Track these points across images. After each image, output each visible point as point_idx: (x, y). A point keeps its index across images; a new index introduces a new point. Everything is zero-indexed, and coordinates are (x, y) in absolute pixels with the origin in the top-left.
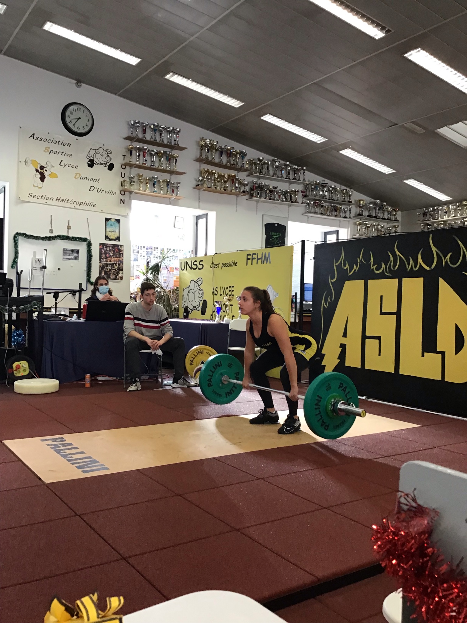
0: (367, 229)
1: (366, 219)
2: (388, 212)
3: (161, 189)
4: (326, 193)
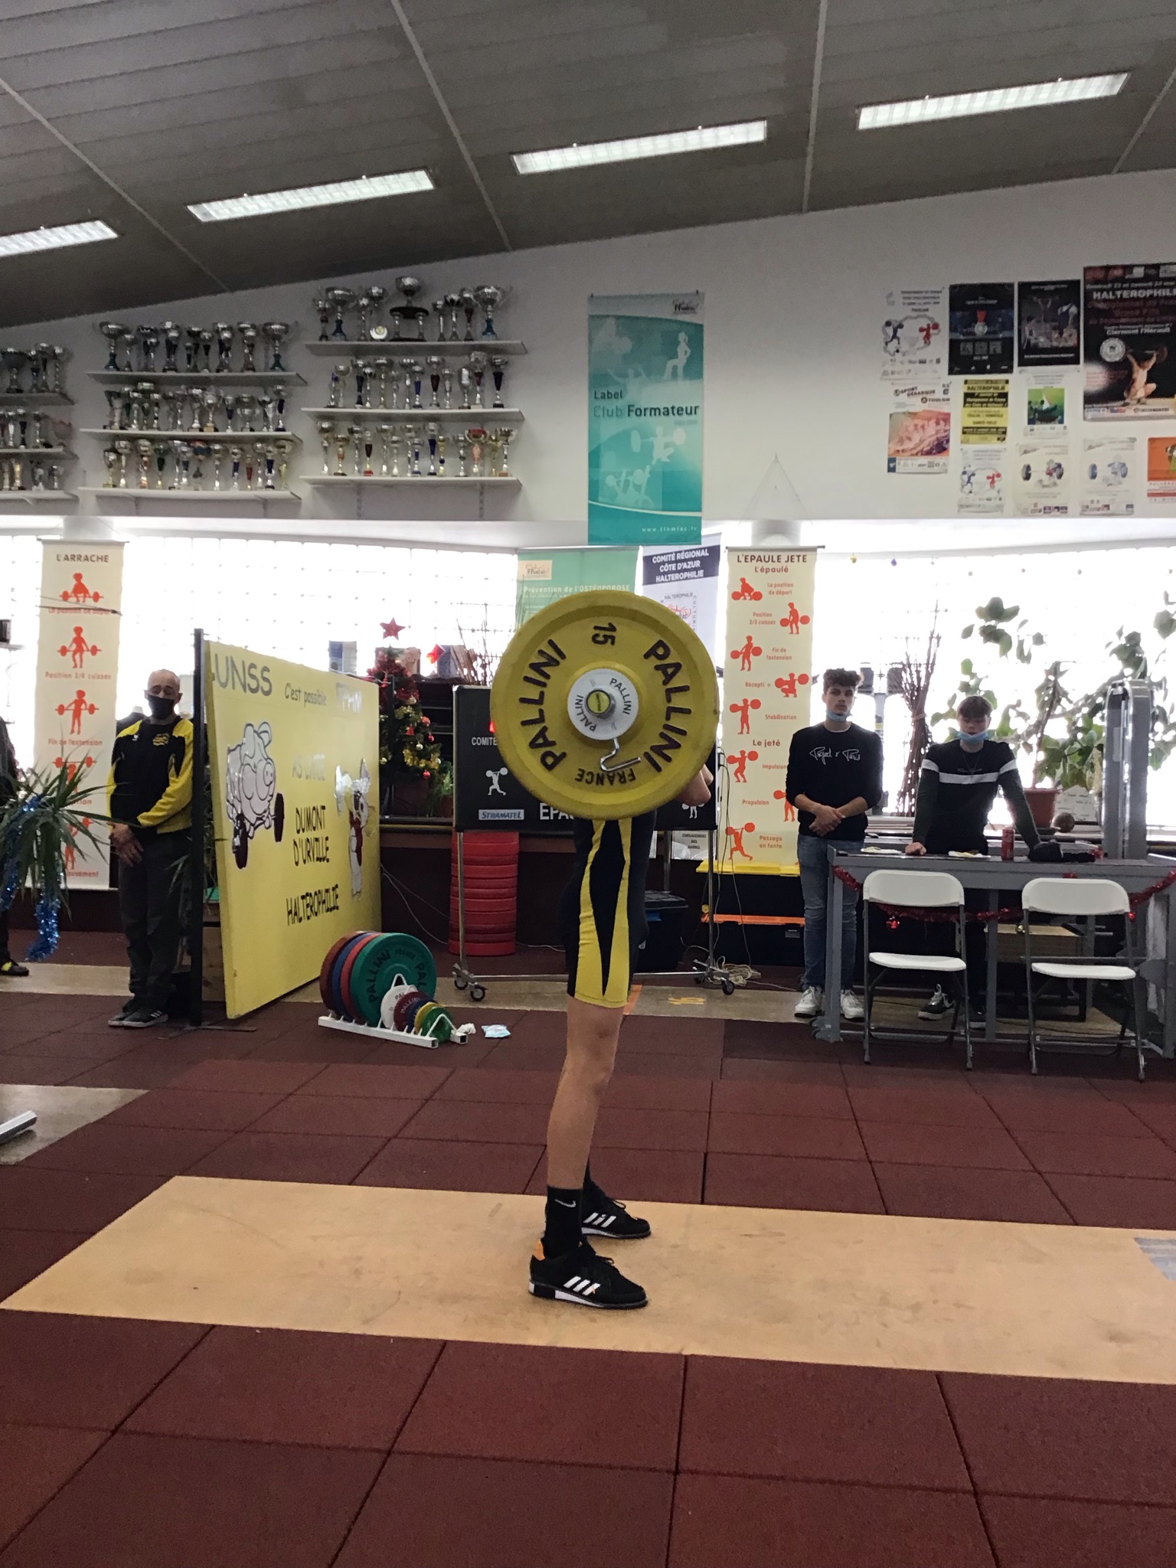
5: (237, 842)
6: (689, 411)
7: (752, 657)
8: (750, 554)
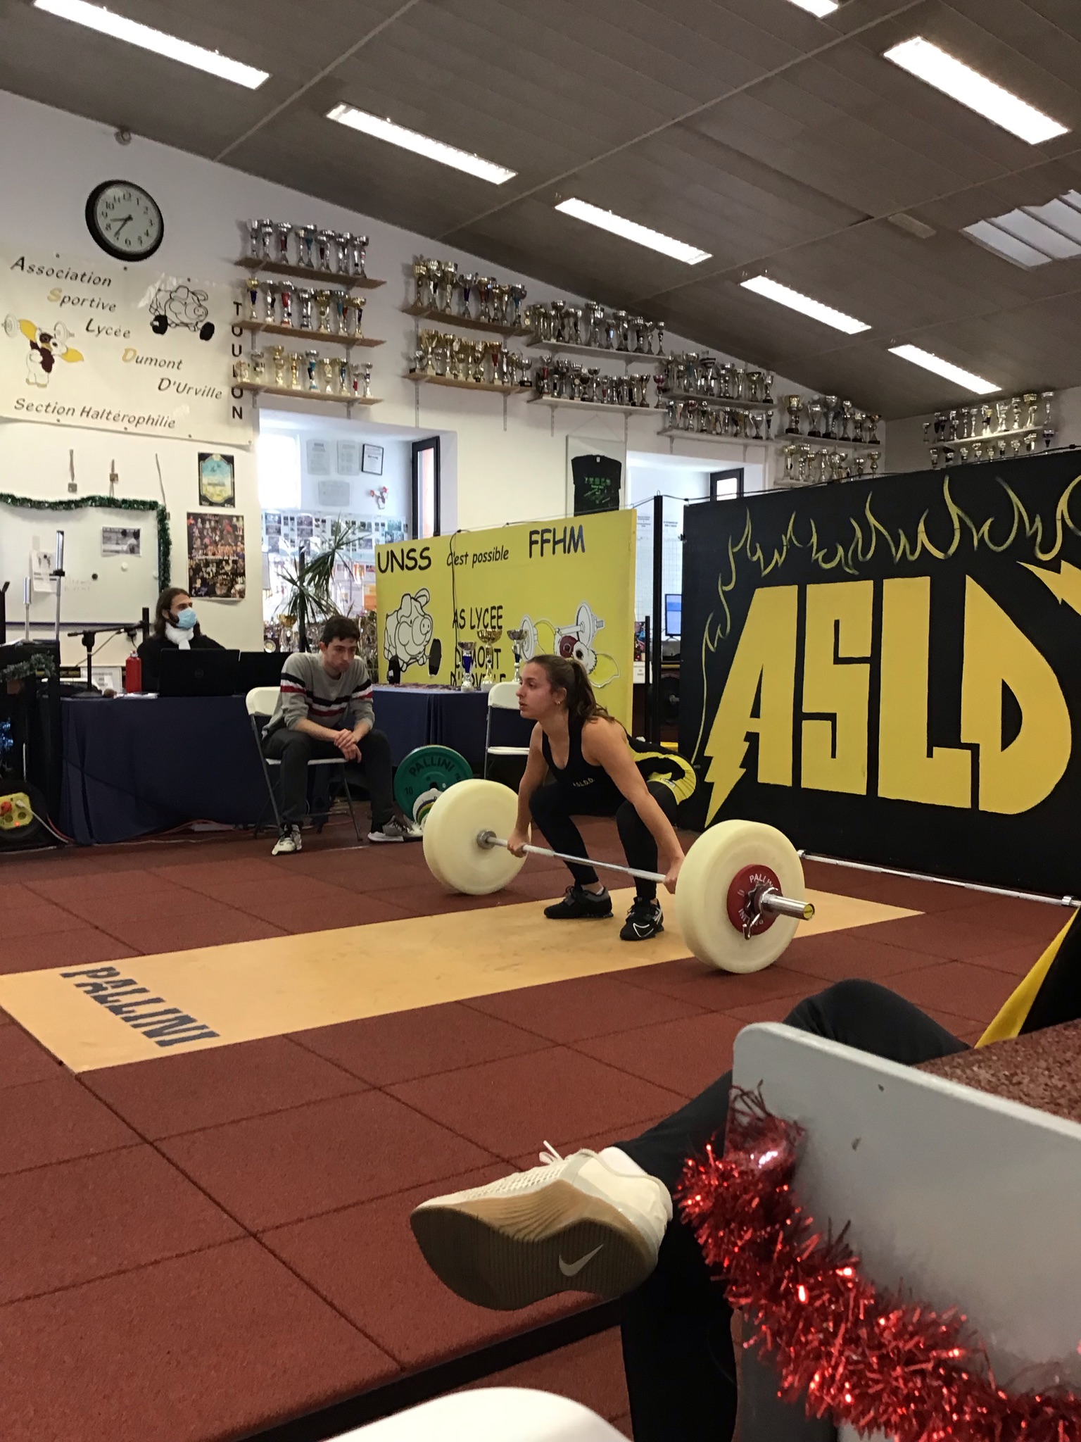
0: (807, 463)
1: (807, 441)
2: (856, 422)
3: (328, 382)
4: (713, 381)
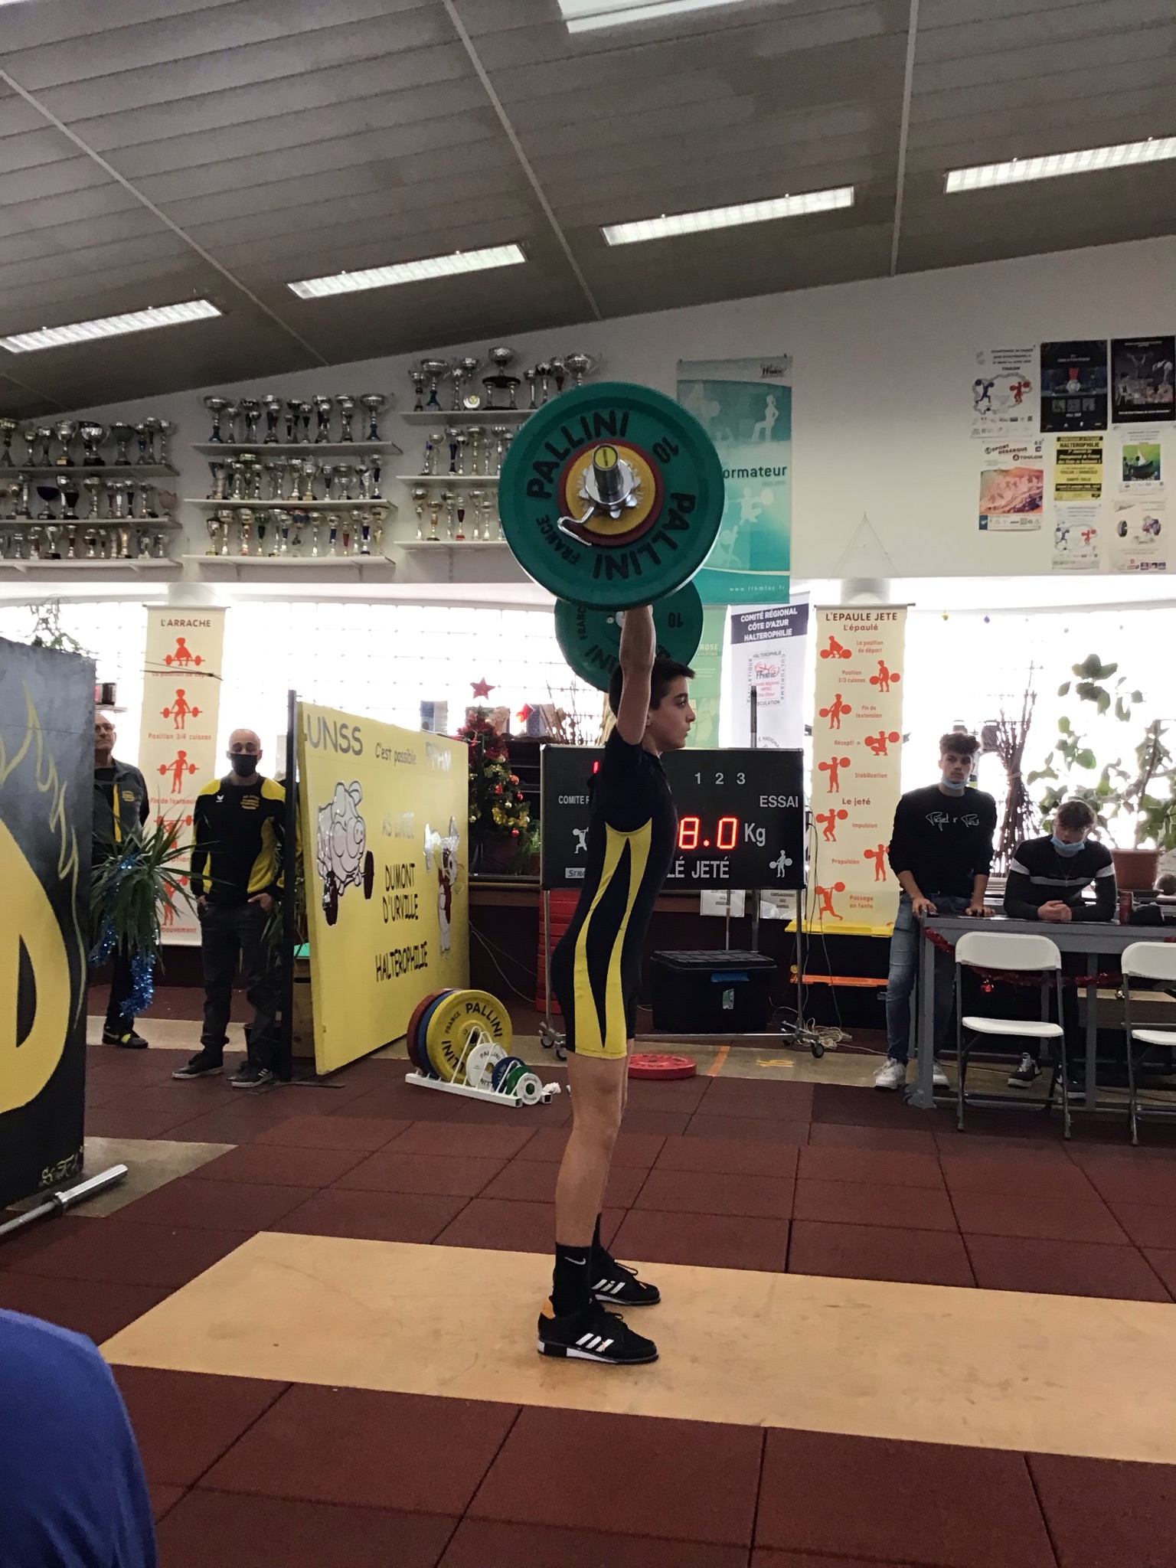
5: (328, 899)
6: (777, 472)
7: (841, 715)
8: (839, 612)
